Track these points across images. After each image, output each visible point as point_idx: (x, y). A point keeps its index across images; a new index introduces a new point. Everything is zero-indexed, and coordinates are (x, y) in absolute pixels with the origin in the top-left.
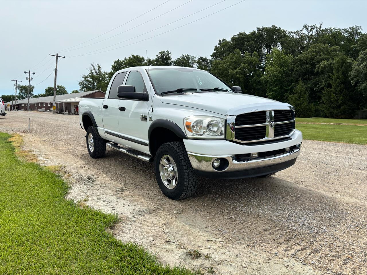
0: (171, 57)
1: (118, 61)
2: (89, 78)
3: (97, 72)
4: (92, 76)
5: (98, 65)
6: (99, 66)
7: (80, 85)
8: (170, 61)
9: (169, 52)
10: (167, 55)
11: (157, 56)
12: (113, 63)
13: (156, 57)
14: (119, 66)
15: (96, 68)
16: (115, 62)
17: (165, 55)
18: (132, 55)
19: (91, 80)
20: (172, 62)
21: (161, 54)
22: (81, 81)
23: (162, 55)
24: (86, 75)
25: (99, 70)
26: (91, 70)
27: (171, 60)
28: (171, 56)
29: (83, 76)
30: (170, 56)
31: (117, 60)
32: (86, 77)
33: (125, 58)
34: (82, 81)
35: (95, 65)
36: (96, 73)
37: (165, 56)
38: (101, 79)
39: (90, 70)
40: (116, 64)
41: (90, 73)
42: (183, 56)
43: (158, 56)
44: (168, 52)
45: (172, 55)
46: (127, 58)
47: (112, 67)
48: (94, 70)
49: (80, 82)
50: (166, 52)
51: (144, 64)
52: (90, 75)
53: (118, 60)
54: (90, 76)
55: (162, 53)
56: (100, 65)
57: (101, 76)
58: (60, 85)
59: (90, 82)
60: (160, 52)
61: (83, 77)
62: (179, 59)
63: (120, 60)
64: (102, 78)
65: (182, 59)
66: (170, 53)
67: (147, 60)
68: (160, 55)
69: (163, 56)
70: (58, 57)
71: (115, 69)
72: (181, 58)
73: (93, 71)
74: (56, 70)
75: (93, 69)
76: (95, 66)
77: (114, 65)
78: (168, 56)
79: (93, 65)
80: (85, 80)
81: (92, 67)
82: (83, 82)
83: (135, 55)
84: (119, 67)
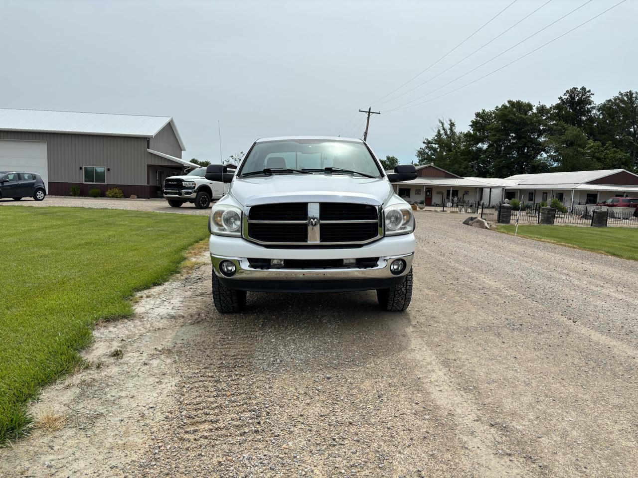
0: (592, 98)
1: (483, 113)
2: (434, 144)
3: (448, 133)
4: (439, 140)
5: (450, 121)
6: (451, 123)
7: (418, 156)
8: (589, 107)
9: (587, 90)
10: (582, 96)
11: (560, 98)
12: (474, 117)
13: (559, 102)
14: (485, 121)
15: (447, 126)
16: (478, 115)
17: (578, 95)
18: (509, 102)
19: (437, 146)
20: (593, 108)
21: (568, 95)
22: (421, 149)
23: (570, 96)
24: (429, 139)
25: (451, 129)
26: (439, 131)
27: (590, 104)
28: (592, 96)
29: (423, 140)
30: (589, 97)
31: (481, 111)
32: (429, 142)
33: (497, 107)
34: (423, 149)
35: (446, 120)
36: (445, 135)
37: (577, 98)
38: (453, 144)
39: (436, 131)
40: (479, 119)
41: (436, 136)
42: (621, 94)
43: (563, 98)
44: (584, 89)
45: (593, 94)
46: (500, 107)
47: (471, 124)
48: (444, 129)
49: (419, 151)
50: (579, 90)
51: (530, 115)
52: (436, 138)
53: (484, 110)
54: (436, 140)
55: (572, 92)
56: (453, 121)
57: (454, 139)
58: (391, 156)
59: (435, 150)
60: (567, 92)
61: (424, 143)
62: (610, 101)
63: (487, 110)
64: (455, 143)
65: (617, 101)
66: (589, 91)
67: (537, 108)
68: (566, 97)
69: (574, 98)
70: (371, 114)
71: (476, 127)
72: (615, 100)
73: (442, 132)
74: (366, 133)
75: (442, 128)
76: (445, 122)
77: (474, 120)
78: (584, 97)
79: (442, 121)
80: (427, 147)
81: (441, 125)
82: (424, 151)
83: (514, 101)
84: (484, 124)
